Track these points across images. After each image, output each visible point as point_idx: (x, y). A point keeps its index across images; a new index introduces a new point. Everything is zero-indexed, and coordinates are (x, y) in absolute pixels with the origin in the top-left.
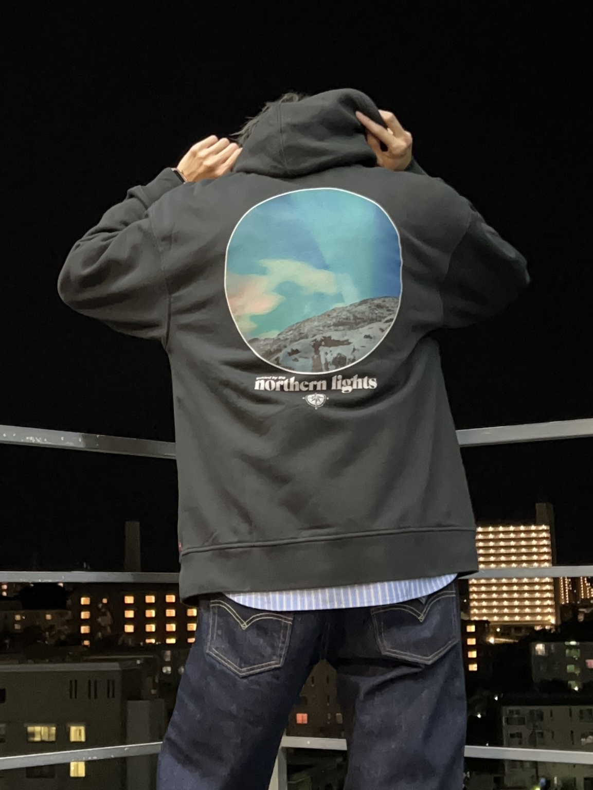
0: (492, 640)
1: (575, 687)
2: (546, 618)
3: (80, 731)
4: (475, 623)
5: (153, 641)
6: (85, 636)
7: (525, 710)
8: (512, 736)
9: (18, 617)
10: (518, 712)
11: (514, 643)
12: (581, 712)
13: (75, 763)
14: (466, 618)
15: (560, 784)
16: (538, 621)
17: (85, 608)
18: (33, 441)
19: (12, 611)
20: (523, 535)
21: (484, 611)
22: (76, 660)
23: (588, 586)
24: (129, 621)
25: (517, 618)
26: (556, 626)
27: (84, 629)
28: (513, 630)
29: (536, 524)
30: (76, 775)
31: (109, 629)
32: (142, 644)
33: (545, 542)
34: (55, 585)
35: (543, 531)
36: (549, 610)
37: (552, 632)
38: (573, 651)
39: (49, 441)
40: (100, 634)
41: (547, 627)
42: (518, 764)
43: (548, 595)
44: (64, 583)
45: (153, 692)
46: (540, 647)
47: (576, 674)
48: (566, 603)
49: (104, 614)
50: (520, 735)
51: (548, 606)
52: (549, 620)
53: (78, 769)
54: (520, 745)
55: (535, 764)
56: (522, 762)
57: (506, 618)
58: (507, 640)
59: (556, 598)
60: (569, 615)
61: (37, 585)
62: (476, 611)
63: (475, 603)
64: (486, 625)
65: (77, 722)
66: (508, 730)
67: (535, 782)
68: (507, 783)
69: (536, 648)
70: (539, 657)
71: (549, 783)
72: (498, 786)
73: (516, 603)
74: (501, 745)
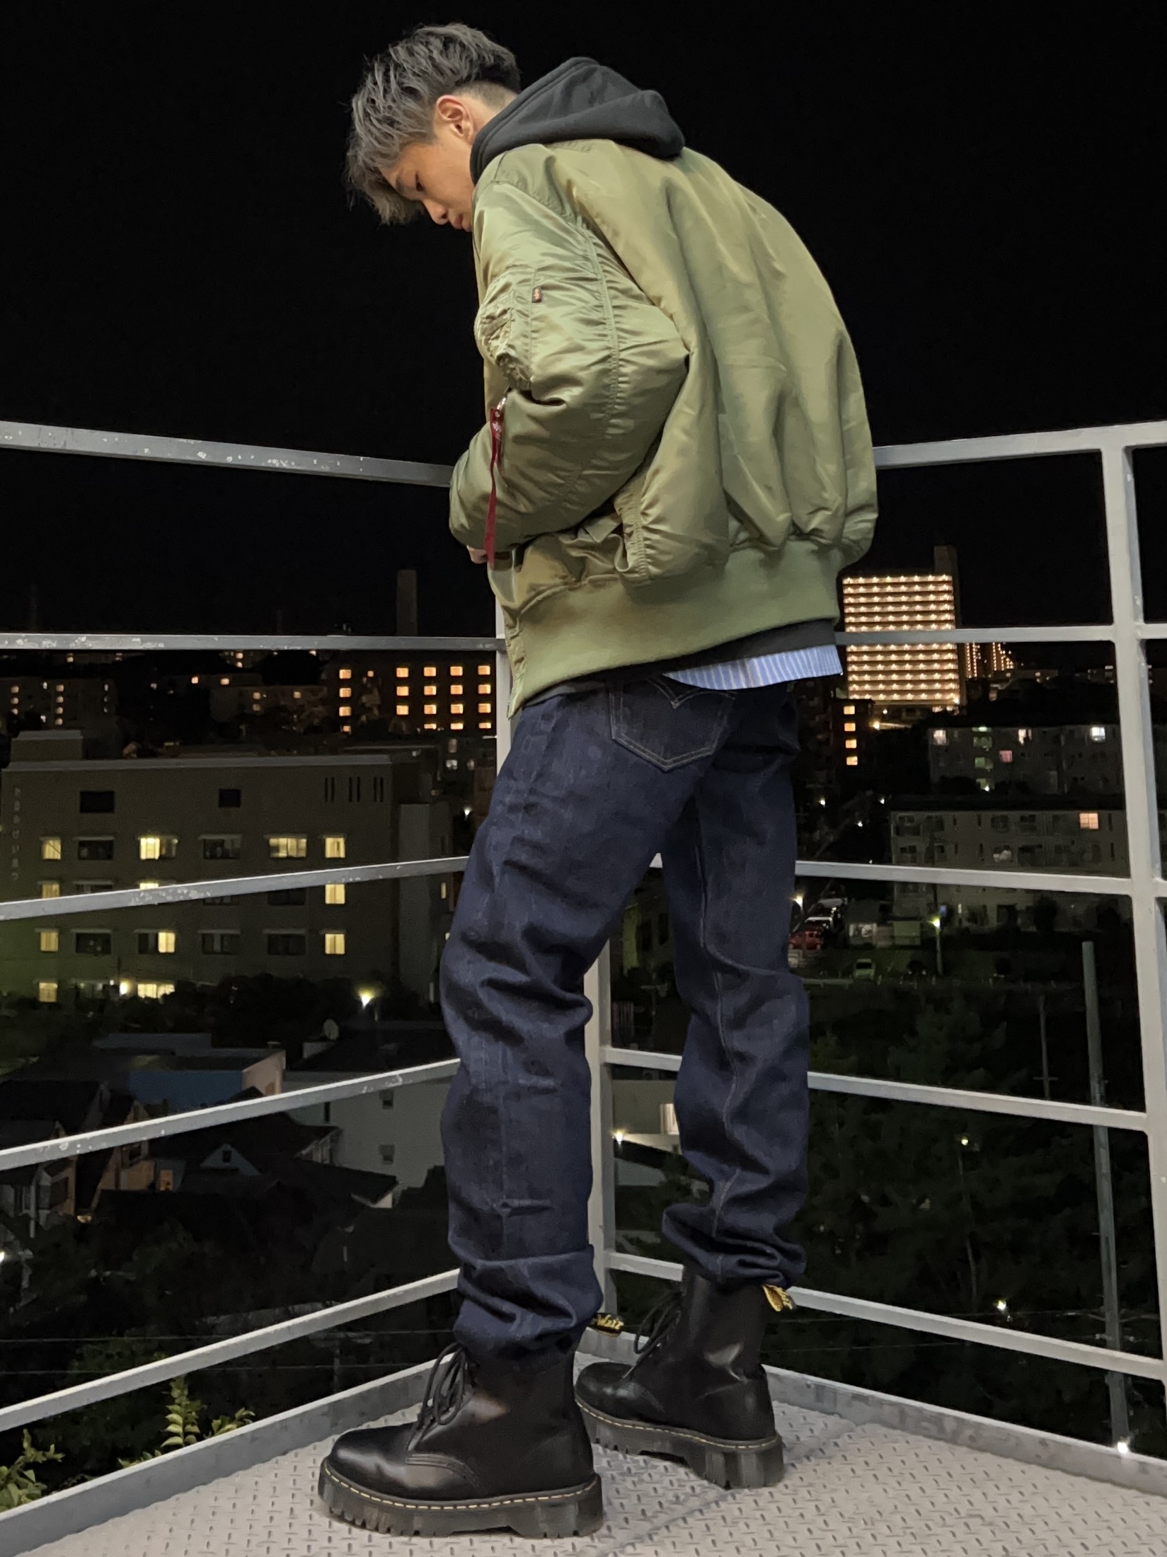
0: (877, 725)
1: (985, 786)
2: (948, 697)
3: (338, 844)
4: (854, 702)
5: (434, 726)
6: (345, 720)
7: (920, 816)
8: (903, 850)
9: (257, 696)
10: (911, 820)
11: (906, 729)
12: (993, 820)
13: (333, 886)
14: (844, 697)
15: (967, 912)
16: (938, 700)
17: (345, 683)
18: (277, 465)
19: (249, 688)
20: (917, 588)
21: (867, 687)
22: (333, 751)
23: (1003, 655)
24: (403, 700)
25: (910, 697)
26: (960, 707)
27: (344, 711)
28: (904, 714)
29: (934, 574)
30: (333, 902)
31: (376, 712)
32: (419, 730)
33: (946, 597)
34: (305, 653)
35: (944, 582)
36: (952, 686)
37: (955, 714)
38: (983, 739)
39: (299, 465)
40: (364, 718)
41: (949, 709)
42: (911, 887)
43: (951, 666)
44: (317, 651)
45: (433, 793)
46: (940, 735)
47: (987, 770)
48: (973, 678)
49: (370, 692)
50: (913, 850)
51: (950, 681)
52: (952, 699)
53: (336, 894)
54: (914, 862)
55: (933, 887)
56: (916, 885)
57: (896, 697)
58: (897, 725)
59: (961, 671)
60: (976, 695)
61: (282, 653)
62: (855, 687)
63: (855, 677)
64: (869, 706)
65: (334, 833)
66: (898, 842)
67: (933, 911)
68: (896, 912)
69: (935, 736)
70: (939, 747)
71: (951, 912)
72: (885, 917)
73: (908, 677)
74: (889, 862)
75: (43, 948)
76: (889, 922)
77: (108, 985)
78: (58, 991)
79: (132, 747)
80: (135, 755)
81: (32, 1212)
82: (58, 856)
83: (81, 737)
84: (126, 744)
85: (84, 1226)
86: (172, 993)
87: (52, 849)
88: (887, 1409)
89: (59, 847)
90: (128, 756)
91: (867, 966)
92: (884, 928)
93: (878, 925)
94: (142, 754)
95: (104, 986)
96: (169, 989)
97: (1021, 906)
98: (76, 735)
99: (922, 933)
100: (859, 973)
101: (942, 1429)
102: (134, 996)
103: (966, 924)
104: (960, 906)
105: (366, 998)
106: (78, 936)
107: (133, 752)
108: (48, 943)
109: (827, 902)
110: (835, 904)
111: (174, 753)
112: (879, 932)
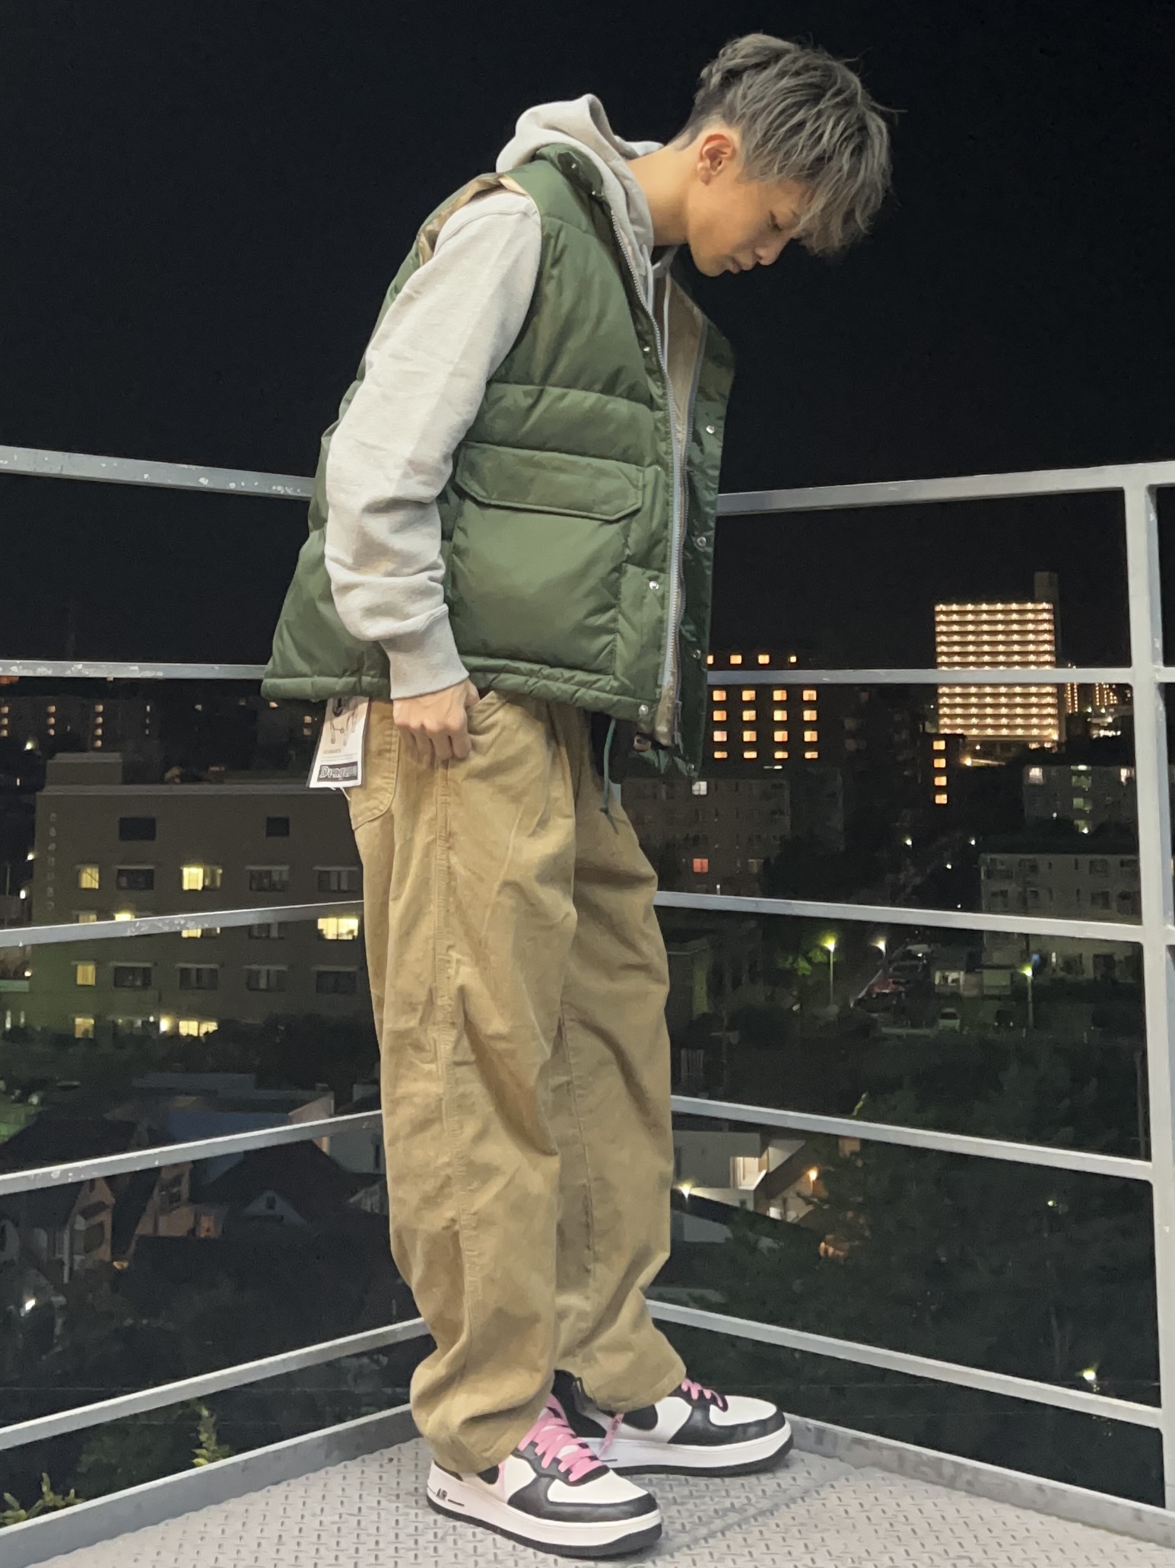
0: (968, 762)
1: (1083, 828)
2: (1046, 733)
4: (945, 737)
7: (1013, 859)
8: (994, 894)
9: (307, 720)
10: (1002, 863)
11: (1000, 766)
12: (1092, 862)
14: (933, 731)
15: (1060, 960)
16: (1035, 736)
19: (300, 712)
20: (1015, 617)
21: (959, 721)
23: (1106, 689)
25: (1005, 732)
26: (1058, 744)
28: (998, 749)
29: (1033, 601)
33: (1046, 626)
35: (1044, 610)
36: (1050, 721)
37: (1053, 751)
38: (1082, 779)
41: (1047, 745)
42: (1002, 936)
43: (1049, 700)
46: (1036, 773)
47: (1085, 811)
48: (1073, 713)
50: (1004, 894)
51: (1049, 715)
52: (1050, 735)
54: (1005, 910)
55: (1026, 936)
56: (1007, 933)
57: (990, 732)
58: (989, 762)
59: (1060, 704)
60: (1075, 731)
62: (946, 721)
63: (945, 710)
64: (961, 740)
66: (989, 886)
67: (1025, 958)
68: (985, 960)
69: (1031, 774)
70: (1034, 786)
71: (1045, 960)
72: (973, 965)
73: (1004, 711)
74: (979, 906)
75: (80, 981)
76: (977, 970)
77: (148, 1022)
78: (95, 1026)
79: (175, 771)
80: (178, 780)
81: (66, 1259)
82: (97, 887)
83: (120, 761)
84: (167, 769)
85: (120, 1273)
86: (215, 1031)
87: (89, 877)
89: (97, 877)
90: (171, 781)
91: (952, 1016)
92: (973, 979)
93: (966, 973)
94: (185, 779)
95: (143, 1023)
96: (211, 1026)
97: (1119, 956)
98: (114, 758)
99: (1012, 982)
100: (944, 1023)
102: (174, 1035)
103: (1061, 974)
104: (1054, 955)
106: (117, 969)
107: (177, 776)
108: (85, 977)
109: (910, 948)
110: (920, 950)
111: (219, 779)
112: (965, 981)
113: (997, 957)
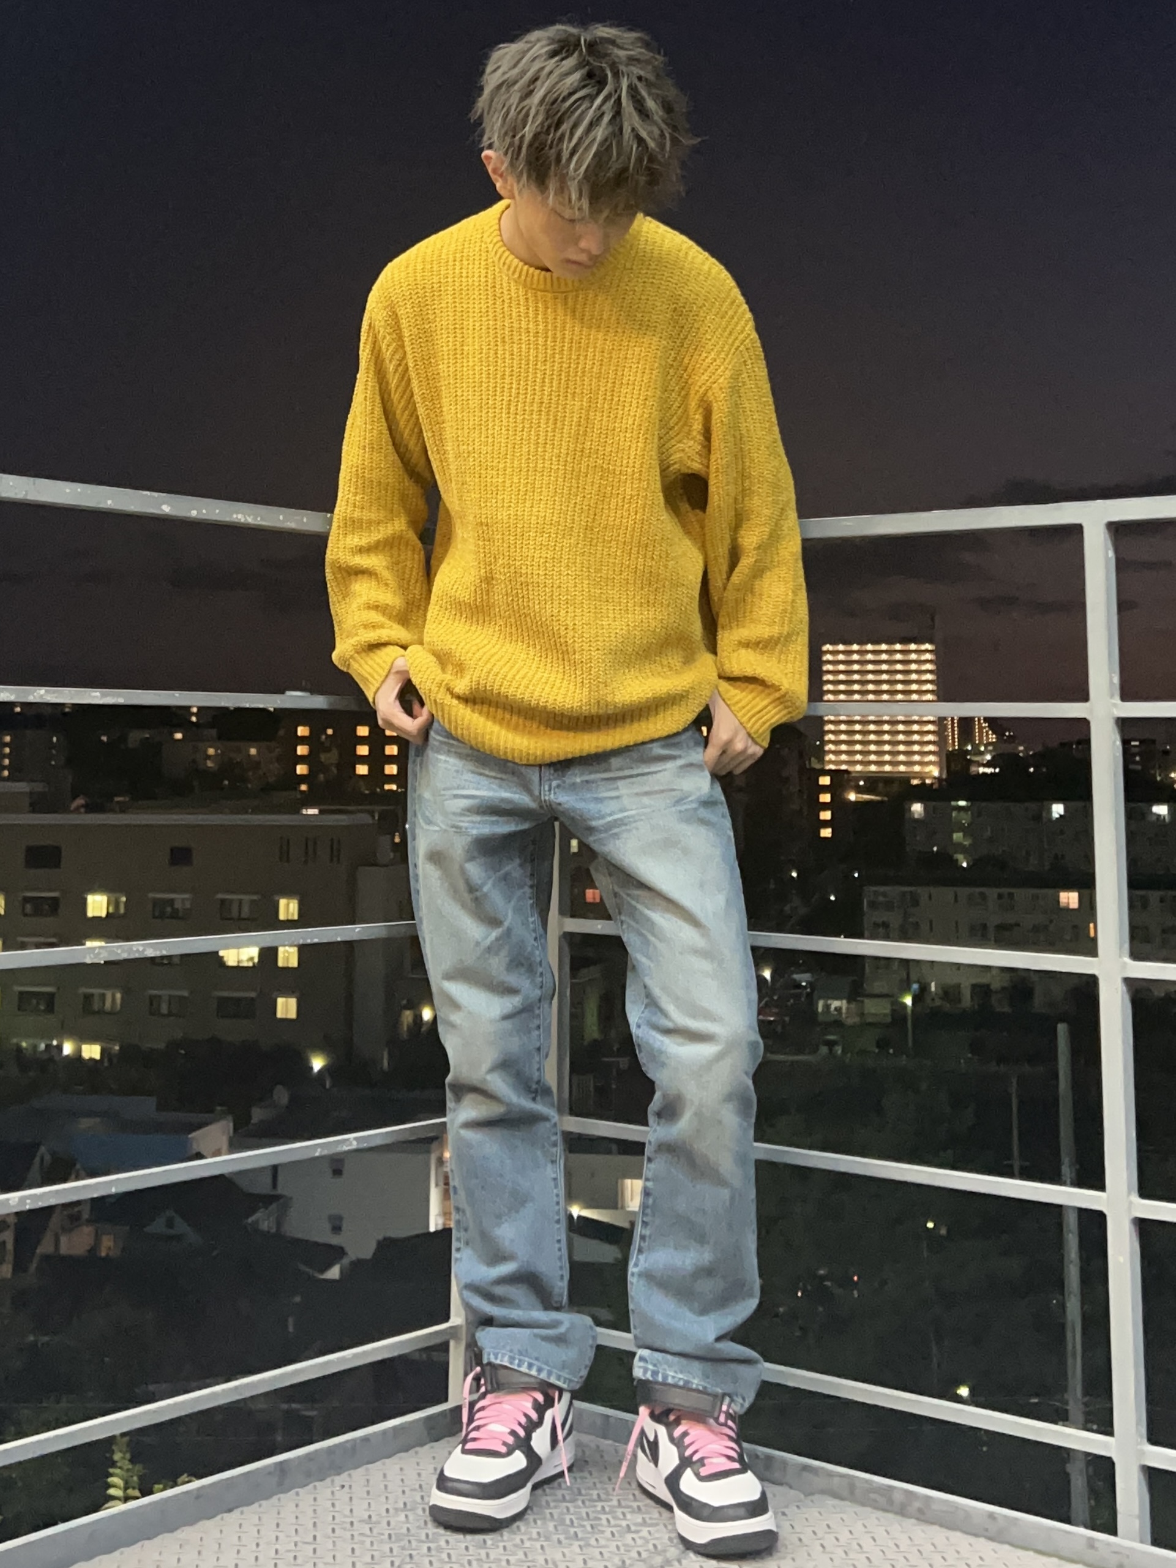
0: (852, 797)
1: (962, 862)
2: (927, 769)
3: (292, 906)
4: (831, 773)
5: (394, 787)
6: (302, 779)
7: (893, 891)
8: (876, 924)
9: (211, 751)
10: (884, 894)
11: (882, 802)
12: (970, 896)
13: (285, 948)
14: (818, 766)
15: (940, 992)
16: (916, 773)
17: (303, 740)
18: (243, 520)
19: (204, 743)
20: (898, 656)
21: (844, 757)
22: (289, 810)
23: (985, 727)
24: (362, 760)
25: (887, 768)
26: (939, 779)
27: (301, 769)
28: (881, 785)
29: (916, 642)
30: (285, 965)
31: (335, 770)
32: (378, 790)
33: (928, 666)
34: (264, 711)
35: (927, 651)
36: (932, 758)
37: (934, 787)
38: (962, 814)
40: (321, 777)
41: (928, 781)
42: (883, 962)
43: (931, 737)
44: (275, 709)
45: (391, 855)
46: (917, 808)
47: (964, 846)
48: (954, 750)
49: (328, 750)
50: (885, 925)
51: (930, 753)
52: (931, 772)
53: (288, 956)
54: (887, 938)
55: (905, 963)
56: (887, 960)
57: (873, 768)
58: (872, 797)
59: (941, 742)
60: (957, 766)
61: (239, 710)
62: (831, 757)
63: (831, 747)
64: (845, 776)
65: (288, 893)
66: (871, 917)
67: (905, 988)
68: (866, 989)
69: (911, 809)
70: (917, 821)
71: (924, 989)
72: (855, 994)
73: (887, 747)
74: (860, 936)
76: (859, 999)
77: (51, 1045)
79: (80, 801)
80: (82, 810)
82: (2, 912)
83: (27, 790)
84: (71, 798)
88: (836, 1480)
89: (3, 903)
90: (77, 810)
91: (833, 1043)
92: (853, 1006)
93: (849, 1002)
94: (90, 808)
95: (46, 1046)
97: (996, 985)
98: (23, 787)
99: (893, 1011)
100: (826, 1049)
101: (890, 1501)
102: (77, 1058)
103: (938, 1003)
104: (933, 984)
105: (318, 1063)
106: (21, 993)
107: (83, 806)
109: (796, 976)
110: (804, 979)
111: (123, 809)
112: (848, 1009)
113: (878, 987)
